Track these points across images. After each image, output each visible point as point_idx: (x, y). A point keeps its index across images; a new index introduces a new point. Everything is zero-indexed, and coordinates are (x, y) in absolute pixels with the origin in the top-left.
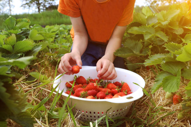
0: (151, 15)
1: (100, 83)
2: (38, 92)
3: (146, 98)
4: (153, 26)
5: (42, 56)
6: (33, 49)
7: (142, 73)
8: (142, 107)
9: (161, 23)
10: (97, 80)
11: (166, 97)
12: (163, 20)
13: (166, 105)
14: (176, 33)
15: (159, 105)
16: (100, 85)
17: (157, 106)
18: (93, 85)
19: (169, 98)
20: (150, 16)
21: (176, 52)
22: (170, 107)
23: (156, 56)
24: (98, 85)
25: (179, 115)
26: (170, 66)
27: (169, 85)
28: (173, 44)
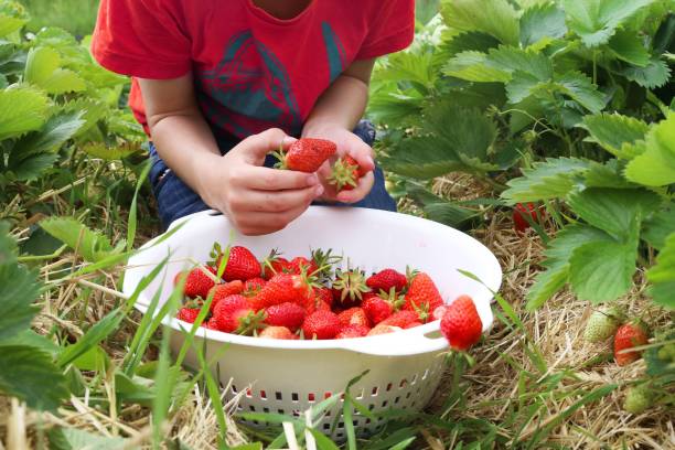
0: (540, 5)
1: (317, 275)
2: (67, 304)
3: (510, 343)
4: (546, 51)
5: (73, 160)
6: (46, 128)
7: (495, 243)
8: (492, 377)
9: (579, 38)
10: (305, 261)
11: (586, 333)
12: (590, 25)
13: (589, 368)
14: (641, 83)
15: (559, 367)
16: (316, 285)
17: (550, 371)
18: (290, 283)
19: (599, 339)
20: (536, 6)
21: (627, 148)
22: (601, 372)
23: (550, 164)
24: (310, 285)
25: (633, 398)
26: (601, 204)
27: (596, 277)
28: (617, 120)
